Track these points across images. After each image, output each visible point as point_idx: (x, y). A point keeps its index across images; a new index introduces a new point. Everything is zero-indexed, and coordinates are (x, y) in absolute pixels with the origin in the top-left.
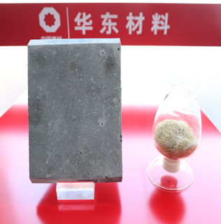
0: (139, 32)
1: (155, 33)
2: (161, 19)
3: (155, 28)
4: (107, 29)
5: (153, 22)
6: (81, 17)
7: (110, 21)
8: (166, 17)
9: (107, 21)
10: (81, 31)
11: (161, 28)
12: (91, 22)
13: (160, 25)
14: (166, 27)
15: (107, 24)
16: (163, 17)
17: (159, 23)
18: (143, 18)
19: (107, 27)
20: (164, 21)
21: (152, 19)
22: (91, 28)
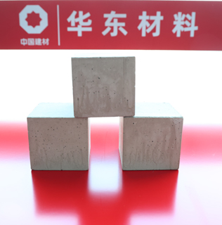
0: (156, 34)
1: (179, 35)
2: (186, 19)
3: (178, 30)
4: (112, 31)
5: (175, 23)
6: (77, 16)
7: (116, 21)
8: (193, 17)
9: (112, 21)
10: (76, 33)
11: (186, 29)
12: (90, 22)
13: (185, 26)
14: (193, 29)
15: (112, 24)
16: (188, 16)
17: (183, 23)
18: (162, 18)
19: (112, 28)
20: (190, 21)
21: (174, 19)
22: (90, 29)
